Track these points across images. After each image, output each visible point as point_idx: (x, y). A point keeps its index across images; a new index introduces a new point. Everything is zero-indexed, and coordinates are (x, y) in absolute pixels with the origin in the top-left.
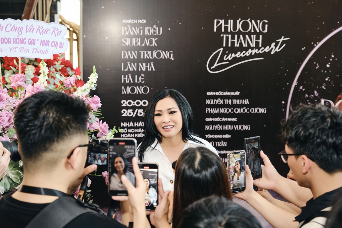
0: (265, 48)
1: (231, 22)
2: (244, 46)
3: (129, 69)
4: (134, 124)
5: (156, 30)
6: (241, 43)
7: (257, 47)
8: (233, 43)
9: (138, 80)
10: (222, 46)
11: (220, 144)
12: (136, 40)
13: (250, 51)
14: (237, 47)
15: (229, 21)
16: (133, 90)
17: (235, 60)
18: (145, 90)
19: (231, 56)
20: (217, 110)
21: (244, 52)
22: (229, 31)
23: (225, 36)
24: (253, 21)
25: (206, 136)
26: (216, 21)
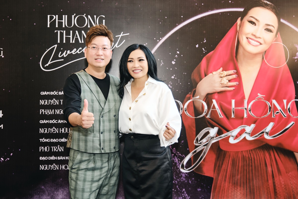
1: (65, 18)
2: (80, 42)
6: (77, 39)
8: (68, 39)
10: (56, 43)
11: (57, 149)
14: (72, 43)
15: (64, 16)
17: (71, 57)
19: (66, 53)
20: (52, 111)
21: (81, 48)
22: (64, 26)
23: (59, 32)
24: (89, 16)
25: (41, 140)
26: (49, 16)
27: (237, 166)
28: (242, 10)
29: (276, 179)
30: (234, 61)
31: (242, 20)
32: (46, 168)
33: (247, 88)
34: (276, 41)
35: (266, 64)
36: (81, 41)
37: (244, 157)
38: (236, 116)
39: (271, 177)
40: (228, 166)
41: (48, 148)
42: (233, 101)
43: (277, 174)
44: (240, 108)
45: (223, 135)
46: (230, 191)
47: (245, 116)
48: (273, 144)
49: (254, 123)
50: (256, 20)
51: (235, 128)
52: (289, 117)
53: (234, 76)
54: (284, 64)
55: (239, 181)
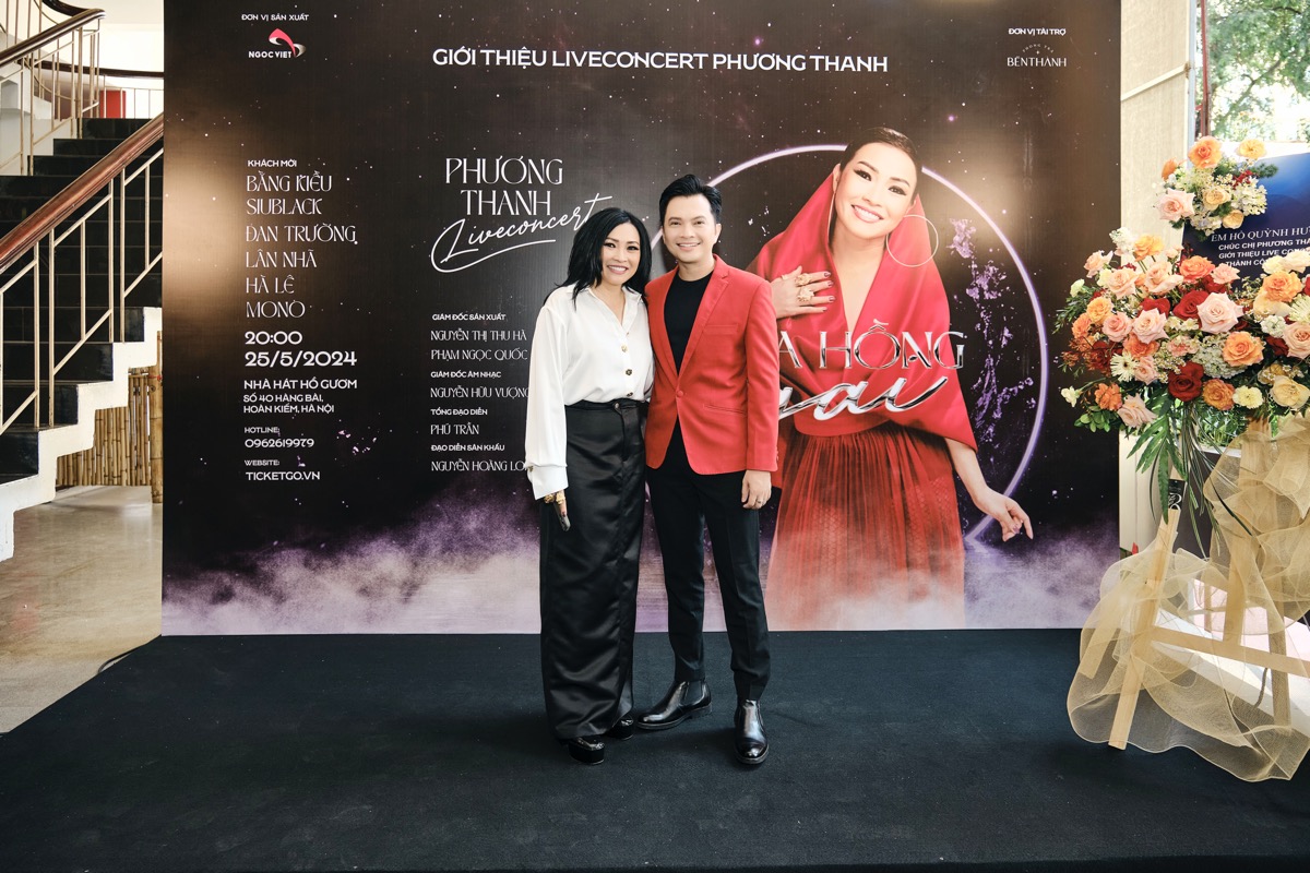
0: (558, 219)
1: (482, 164)
2: (512, 213)
3: (260, 263)
4: (272, 385)
5: (319, 180)
6: (505, 208)
7: (542, 216)
8: (487, 208)
9: (281, 288)
10: (463, 214)
11: (465, 430)
12: (276, 202)
13: (526, 224)
14: (496, 216)
15: (479, 160)
16: (269, 310)
17: (493, 244)
18: (297, 309)
19: (484, 236)
20: (455, 353)
21: (514, 226)
22: (479, 182)
23: (469, 192)
24: (530, 161)
25: (433, 410)
26: (448, 160)
27: (830, 466)
28: (843, 148)
29: (909, 492)
30: (826, 253)
31: (842, 169)
32: (445, 467)
33: (853, 307)
34: (911, 212)
35: (891, 258)
36: (515, 212)
37: (843, 448)
38: (828, 364)
39: (898, 488)
40: (811, 465)
41: (447, 427)
42: (823, 335)
43: (911, 482)
44: (836, 349)
45: (802, 404)
46: (815, 517)
47: (848, 364)
48: (903, 422)
49: (865, 380)
50: (872, 168)
51: (826, 389)
52: (937, 366)
53: (826, 284)
54: (928, 261)
55: (833, 496)
